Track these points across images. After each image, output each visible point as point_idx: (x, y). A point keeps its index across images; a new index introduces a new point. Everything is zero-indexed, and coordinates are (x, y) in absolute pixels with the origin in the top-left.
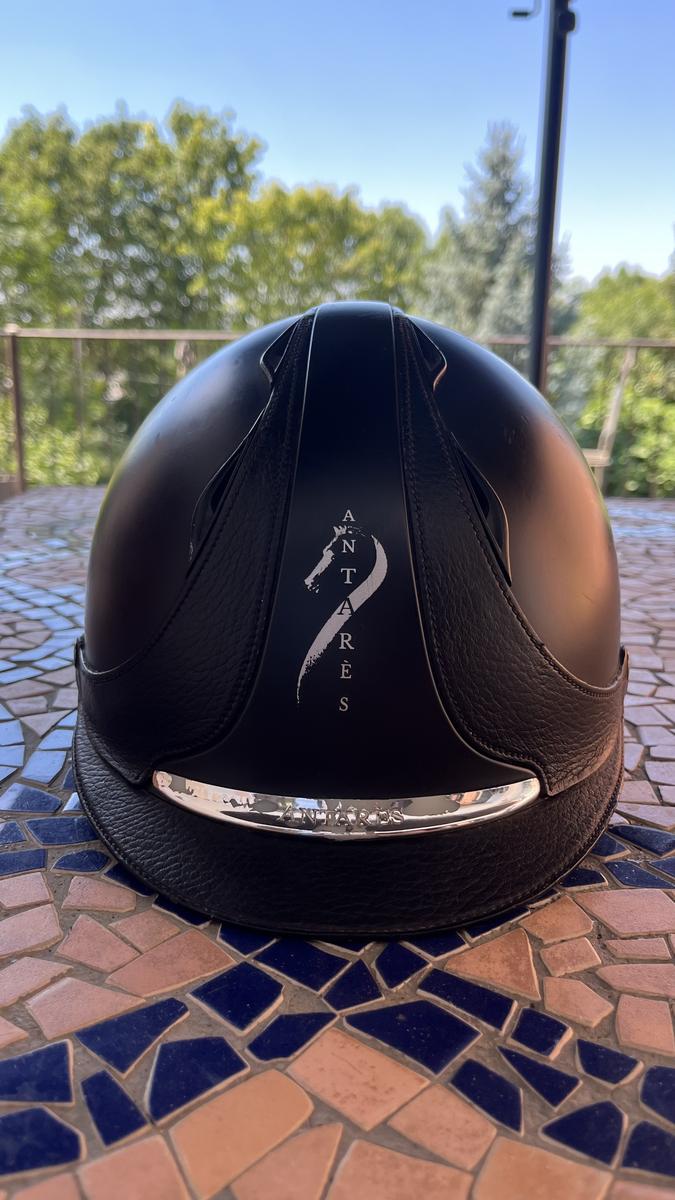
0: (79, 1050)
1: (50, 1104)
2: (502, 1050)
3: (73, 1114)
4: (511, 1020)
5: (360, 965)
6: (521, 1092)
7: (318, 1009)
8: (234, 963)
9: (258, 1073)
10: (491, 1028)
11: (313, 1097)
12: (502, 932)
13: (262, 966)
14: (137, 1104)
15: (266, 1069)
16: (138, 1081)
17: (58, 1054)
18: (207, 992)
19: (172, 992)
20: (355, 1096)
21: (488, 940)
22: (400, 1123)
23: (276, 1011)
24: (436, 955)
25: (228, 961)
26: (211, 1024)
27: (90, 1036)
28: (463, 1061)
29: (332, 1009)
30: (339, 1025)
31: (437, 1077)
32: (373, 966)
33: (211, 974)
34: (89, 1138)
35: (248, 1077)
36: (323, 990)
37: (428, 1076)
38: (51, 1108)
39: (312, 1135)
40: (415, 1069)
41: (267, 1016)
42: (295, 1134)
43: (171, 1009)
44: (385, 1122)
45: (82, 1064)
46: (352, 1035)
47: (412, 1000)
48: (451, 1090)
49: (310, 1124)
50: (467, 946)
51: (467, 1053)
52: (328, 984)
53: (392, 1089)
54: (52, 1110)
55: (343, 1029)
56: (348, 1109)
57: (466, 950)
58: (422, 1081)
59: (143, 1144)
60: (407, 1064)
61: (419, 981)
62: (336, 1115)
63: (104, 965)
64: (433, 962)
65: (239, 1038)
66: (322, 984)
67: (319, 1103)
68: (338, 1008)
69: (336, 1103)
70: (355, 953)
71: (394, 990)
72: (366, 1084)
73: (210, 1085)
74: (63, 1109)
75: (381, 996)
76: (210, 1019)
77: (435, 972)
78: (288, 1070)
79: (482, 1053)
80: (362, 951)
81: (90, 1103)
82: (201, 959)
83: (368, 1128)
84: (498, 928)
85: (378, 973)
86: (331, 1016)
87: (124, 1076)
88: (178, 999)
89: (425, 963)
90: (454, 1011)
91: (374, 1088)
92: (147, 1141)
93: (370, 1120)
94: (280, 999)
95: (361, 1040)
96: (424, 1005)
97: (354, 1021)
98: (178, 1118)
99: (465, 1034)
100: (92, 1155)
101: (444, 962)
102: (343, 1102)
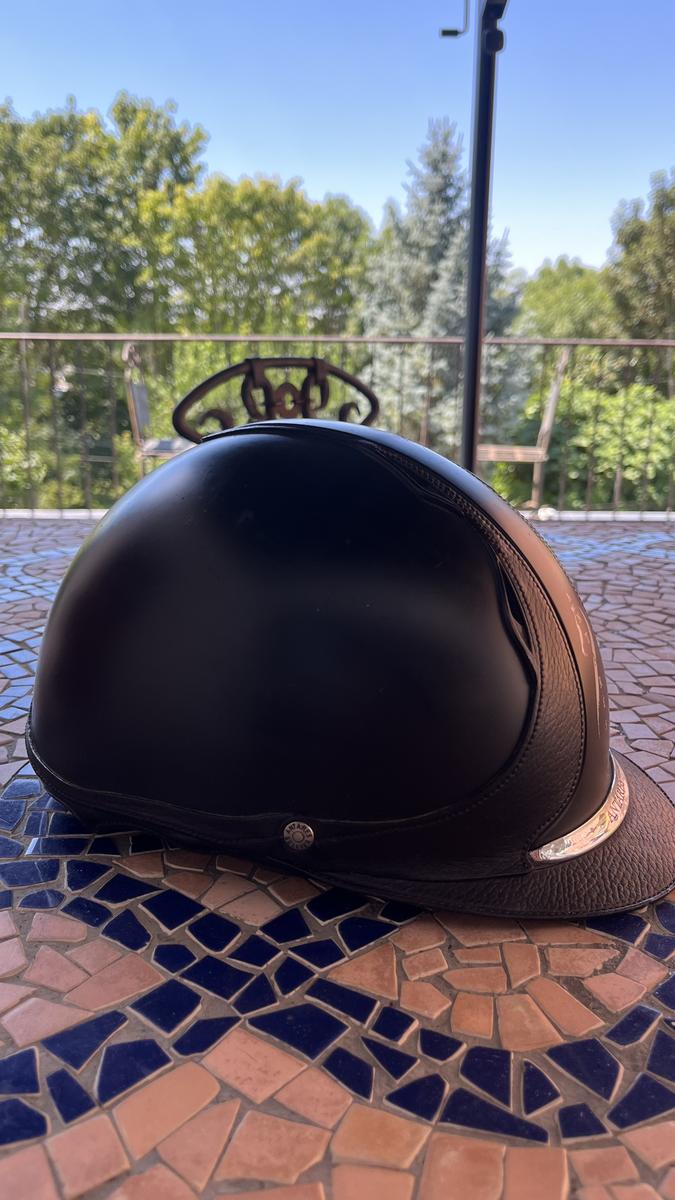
0: (44, 1054)
1: (23, 1095)
2: (363, 1039)
3: (41, 1102)
4: (373, 1016)
5: (263, 978)
6: (374, 1070)
7: (228, 1014)
8: (163, 980)
9: (180, 1065)
10: (358, 1023)
11: (220, 1081)
12: (375, 946)
13: (186, 982)
14: (89, 1091)
15: (187, 1061)
16: (89, 1076)
17: (28, 1058)
18: (143, 1005)
19: (116, 1005)
20: (250, 1079)
21: (364, 953)
22: (282, 1098)
23: (195, 1017)
24: (322, 966)
25: (159, 979)
26: (145, 1029)
27: (53, 1043)
28: (334, 1048)
29: (238, 1014)
30: (243, 1026)
31: (314, 1061)
32: (272, 978)
33: (145, 990)
34: (53, 1118)
35: (173, 1068)
36: (233, 999)
37: (307, 1062)
38: (25, 1098)
39: (217, 1108)
40: (298, 1057)
41: (189, 1021)
42: (205, 1108)
43: (114, 1019)
44: (271, 1097)
45: (46, 1064)
46: (253, 1033)
47: (300, 1004)
48: (323, 1071)
49: (217, 1101)
50: (346, 959)
51: (338, 1042)
52: (237, 994)
53: (278, 1072)
54: (25, 1099)
55: (246, 1029)
56: (246, 1089)
57: (346, 962)
58: (302, 1066)
59: (94, 1121)
60: (292, 1053)
61: (307, 989)
62: (236, 1093)
63: (61, 986)
64: (318, 972)
65: (165, 1039)
66: (232, 994)
67: (224, 1085)
68: (243, 1013)
69: (236, 1084)
70: (259, 968)
71: (287, 996)
72: (260, 1069)
73: (143, 1076)
74: (32, 1098)
75: (274, 1001)
76: (144, 1025)
77: (319, 981)
78: (203, 1062)
79: (348, 1041)
80: (265, 966)
81: (53, 1093)
82: (138, 978)
83: (259, 1101)
84: (372, 943)
85: (276, 984)
86: (236, 1020)
87: (78, 1072)
88: (119, 1011)
89: (311, 974)
90: (331, 1011)
91: (266, 1072)
92: (95, 1119)
93: (261, 1096)
94: (199, 1008)
95: (260, 1037)
96: (309, 1007)
97: (254, 1022)
98: (119, 1101)
99: (337, 1028)
100: (56, 1131)
101: (327, 972)
102: (242, 1083)
